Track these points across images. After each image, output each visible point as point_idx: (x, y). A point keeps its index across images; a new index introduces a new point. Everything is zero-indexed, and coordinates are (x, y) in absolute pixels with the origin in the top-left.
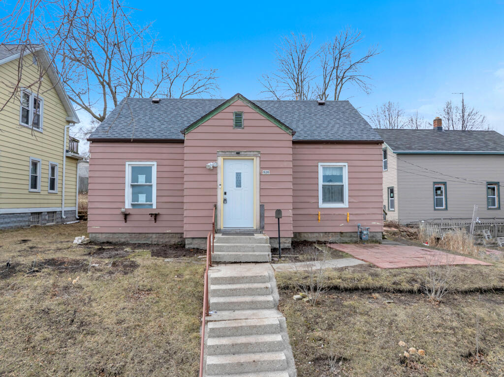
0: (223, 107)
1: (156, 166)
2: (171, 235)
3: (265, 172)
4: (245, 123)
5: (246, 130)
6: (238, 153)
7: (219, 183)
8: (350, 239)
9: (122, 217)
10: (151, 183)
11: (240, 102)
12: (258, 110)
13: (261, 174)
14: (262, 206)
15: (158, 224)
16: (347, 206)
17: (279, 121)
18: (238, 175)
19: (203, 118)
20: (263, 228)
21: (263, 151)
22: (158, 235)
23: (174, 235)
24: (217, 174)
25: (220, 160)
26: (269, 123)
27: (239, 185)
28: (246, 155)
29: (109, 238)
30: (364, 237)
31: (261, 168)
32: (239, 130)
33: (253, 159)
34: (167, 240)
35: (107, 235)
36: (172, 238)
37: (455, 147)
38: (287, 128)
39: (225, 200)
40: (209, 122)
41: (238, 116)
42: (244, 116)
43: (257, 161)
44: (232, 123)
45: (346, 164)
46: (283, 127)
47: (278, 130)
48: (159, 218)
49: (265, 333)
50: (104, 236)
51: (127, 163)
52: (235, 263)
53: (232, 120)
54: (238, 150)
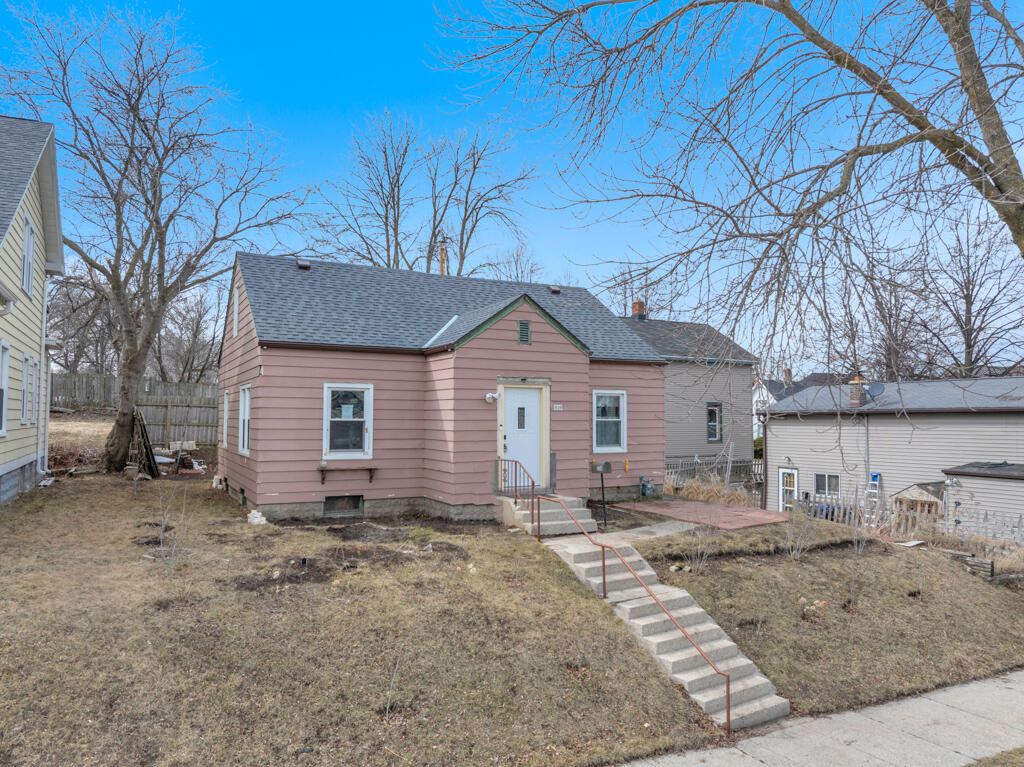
0: (506, 313)
1: (372, 391)
2: (393, 501)
3: (558, 407)
4: (533, 337)
5: (534, 347)
6: (524, 380)
7: (499, 423)
8: (628, 495)
9: (318, 477)
10: (362, 417)
11: (526, 307)
12: (548, 320)
13: (551, 410)
14: (553, 456)
15: (376, 484)
16: (626, 451)
17: (574, 337)
18: (521, 411)
19: (478, 328)
20: (555, 485)
21: (555, 377)
22: (374, 502)
23: (399, 501)
24: (496, 410)
25: (501, 388)
26: (561, 339)
27: (521, 425)
28: (533, 383)
29: (293, 511)
30: (648, 492)
31: (553, 402)
32: (525, 347)
33: (541, 389)
34: (388, 510)
35: (290, 507)
36: (395, 505)
37: (669, 349)
38: (584, 346)
39: (505, 447)
40: (485, 334)
41: (524, 325)
42: (532, 327)
43: (546, 391)
44: (517, 336)
45: (624, 392)
46: (579, 345)
47: (573, 349)
48: (377, 475)
49: (680, 607)
50: (285, 509)
51: (326, 385)
52: (560, 535)
53: (516, 333)
54: (524, 375)
